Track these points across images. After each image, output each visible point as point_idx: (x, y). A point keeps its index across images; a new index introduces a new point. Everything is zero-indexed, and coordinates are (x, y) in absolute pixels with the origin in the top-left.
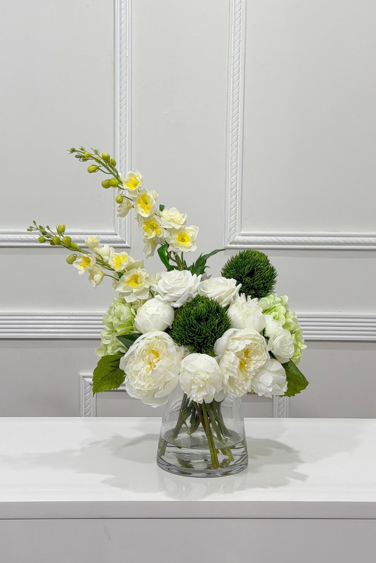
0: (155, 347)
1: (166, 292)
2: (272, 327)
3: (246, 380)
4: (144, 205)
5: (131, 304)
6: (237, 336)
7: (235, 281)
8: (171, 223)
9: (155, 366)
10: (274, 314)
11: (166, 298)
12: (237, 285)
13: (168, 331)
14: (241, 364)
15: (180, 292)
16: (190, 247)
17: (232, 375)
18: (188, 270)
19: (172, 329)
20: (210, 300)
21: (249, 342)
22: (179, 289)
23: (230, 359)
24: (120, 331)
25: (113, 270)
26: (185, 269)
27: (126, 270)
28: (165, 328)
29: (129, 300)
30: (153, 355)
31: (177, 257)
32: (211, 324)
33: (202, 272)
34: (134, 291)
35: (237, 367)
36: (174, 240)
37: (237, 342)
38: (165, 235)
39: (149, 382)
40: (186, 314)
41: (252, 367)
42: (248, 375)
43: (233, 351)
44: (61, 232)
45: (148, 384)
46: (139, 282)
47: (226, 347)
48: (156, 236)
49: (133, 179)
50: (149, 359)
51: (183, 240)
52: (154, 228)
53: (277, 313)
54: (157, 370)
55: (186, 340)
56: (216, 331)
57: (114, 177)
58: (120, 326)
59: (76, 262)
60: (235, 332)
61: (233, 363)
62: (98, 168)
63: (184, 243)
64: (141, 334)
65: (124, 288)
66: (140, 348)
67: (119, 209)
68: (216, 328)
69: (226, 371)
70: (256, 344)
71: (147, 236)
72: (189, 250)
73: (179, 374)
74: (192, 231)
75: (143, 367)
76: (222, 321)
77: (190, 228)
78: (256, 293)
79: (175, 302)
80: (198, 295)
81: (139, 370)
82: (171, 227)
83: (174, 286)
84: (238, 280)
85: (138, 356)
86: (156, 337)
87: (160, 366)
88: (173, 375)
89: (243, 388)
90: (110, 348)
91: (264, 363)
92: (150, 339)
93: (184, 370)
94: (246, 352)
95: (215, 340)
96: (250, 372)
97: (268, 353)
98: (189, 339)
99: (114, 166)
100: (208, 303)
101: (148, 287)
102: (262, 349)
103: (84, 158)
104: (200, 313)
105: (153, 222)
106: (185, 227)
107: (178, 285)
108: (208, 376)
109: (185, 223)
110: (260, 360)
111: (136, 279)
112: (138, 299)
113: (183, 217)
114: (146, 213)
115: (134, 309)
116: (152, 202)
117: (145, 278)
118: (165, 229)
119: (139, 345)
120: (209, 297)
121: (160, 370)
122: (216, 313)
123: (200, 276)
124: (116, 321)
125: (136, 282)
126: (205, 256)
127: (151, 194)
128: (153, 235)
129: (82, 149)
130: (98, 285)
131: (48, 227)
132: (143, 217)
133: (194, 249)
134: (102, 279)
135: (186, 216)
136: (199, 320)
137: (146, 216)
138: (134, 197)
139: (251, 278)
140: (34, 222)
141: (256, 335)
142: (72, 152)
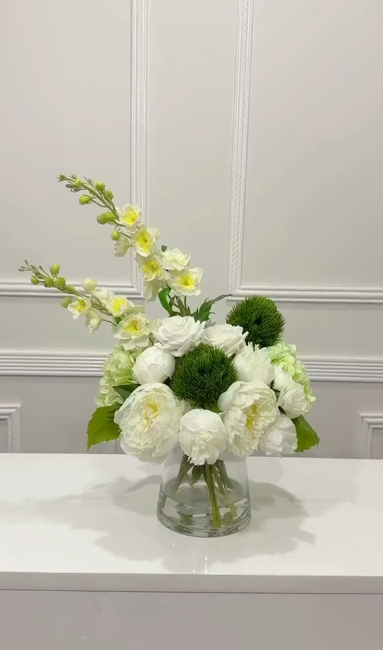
0: (152, 401)
1: (166, 339)
2: (282, 380)
3: (254, 438)
4: (143, 242)
5: (131, 352)
6: (245, 389)
7: (241, 329)
8: (174, 264)
9: (152, 422)
10: (282, 364)
11: (167, 346)
12: (243, 333)
13: (167, 382)
14: (249, 422)
15: (182, 340)
16: (194, 291)
17: (238, 434)
18: (192, 316)
19: (172, 380)
20: (215, 349)
21: (257, 397)
22: (180, 336)
23: (236, 415)
24: (118, 381)
25: (111, 315)
26: (188, 315)
27: (125, 315)
28: (165, 378)
29: (128, 347)
30: (150, 410)
31: (179, 302)
32: (215, 377)
33: (207, 319)
34: (133, 338)
35: (243, 425)
36: (176, 283)
37: (244, 397)
38: (167, 276)
39: (145, 439)
40: (187, 364)
41: (261, 424)
42: (256, 432)
43: (240, 406)
44: (55, 272)
45: (145, 442)
46: (138, 328)
47: (232, 402)
48: (156, 278)
49: (131, 213)
50: (146, 414)
51: (186, 284)
52: (154, 269)
53: (286, 363)
54: (154, 427)
55: (187, 394)
56: (221, 384)
57: (110, 211)
58: (118, 375)
59: (72, 306)
60: (242, 385)
61: (240, 421)
62: (91, 199)
63: (187, 287)
64: (140, 385)
65: (123, 335)
66: (136, 401)
67: (115, 247)
68: (221, 381)
69: (231, 430)
70: (264, 399)
71: (147, 279)
72: (192, 294)
73: (179, 431)
74: (195, 274)
75: (139, 422)
76: (227, 373)
77: (195, 270)
78: (263, 342)
79: (176, 350)
80: (201, 344)
81: (135, 426)
82: (174, 269)
83: (175, 333)
84: (244, 327)
85: (134, 410)
86: (154, 389)
87: (158, 423)
88: (171, 432)
89: (250, 448)
90: (107, 398)
91: (274, 419)
92: (148, 392)
93: (185, 428)
94: (254, 408)
95: (220, 394)
96: (258, 431)
97: (277, 408)
98: (190, 393)
99: (111, 198)
100: (212, 353)
101: (147, 333)
102: (271, 404)
103: (76, 188)
104: (203, 365)
105: (153, 263)
106: (188, 269)
107: (180, 332)
108: (211, 437)
109: (188, 265)
110: (269, 417)
111: (135, 325)
112: (137, 347)
113: (187, 258)
114: (145, 252)
115: (134, 357)
116: (152, 240)
117: (144, 324)
118: (167, 270)
119: (136, 397)
120: (214, 345)
121: (157, 426)
122: (221, 364)
123: (204, 323)
124: (113, 370)
125: (136, 328)
126: (210, 301)
127: (151, 232)
128: (153, 277)
129: (73, 177)
130: (94, 330)
131: (41, 267)
132: (142, 257)
133: (198, 293)
134: (99, 324)
135: (190, 257)
136: (202, 371)
137: (145, 255)
138: (132, 234)
139: (258, 325)
140: (26, 262)
141: (265, 389)
142: (62, 180)
